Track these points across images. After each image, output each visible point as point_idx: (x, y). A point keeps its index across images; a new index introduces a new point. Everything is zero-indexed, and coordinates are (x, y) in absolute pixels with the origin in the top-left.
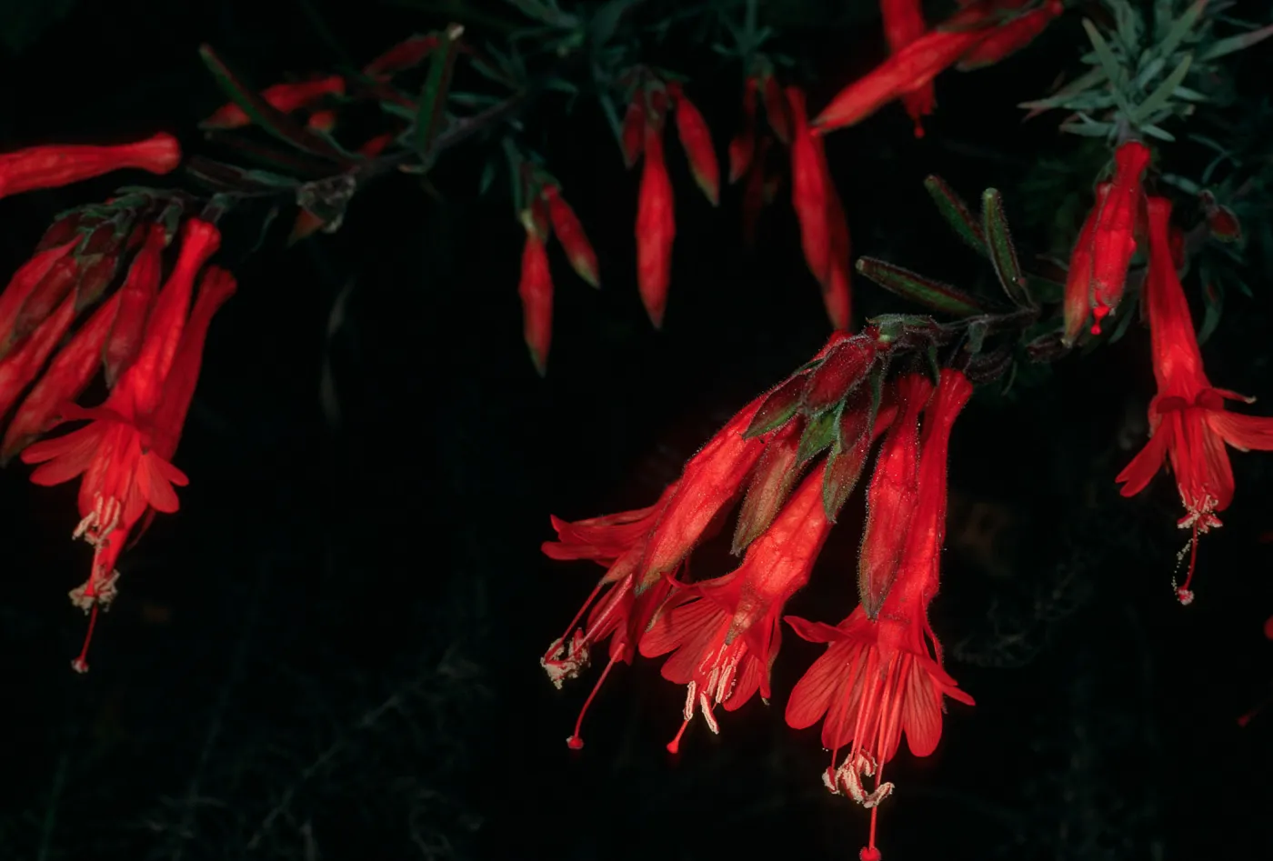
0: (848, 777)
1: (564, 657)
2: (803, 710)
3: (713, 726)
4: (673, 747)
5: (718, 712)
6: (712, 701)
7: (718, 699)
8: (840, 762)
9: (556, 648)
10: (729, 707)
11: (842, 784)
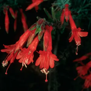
0: (44, 71)
1: (5, 63)
2: (37, 63)
3: (26, 67)
4: (21, 70)
5: (27, 65)
6: (26, 63)
7: (27, 63)
8: (43, 69)
9: (4, 62)
10: (28, 64)
11: (43, 71)
